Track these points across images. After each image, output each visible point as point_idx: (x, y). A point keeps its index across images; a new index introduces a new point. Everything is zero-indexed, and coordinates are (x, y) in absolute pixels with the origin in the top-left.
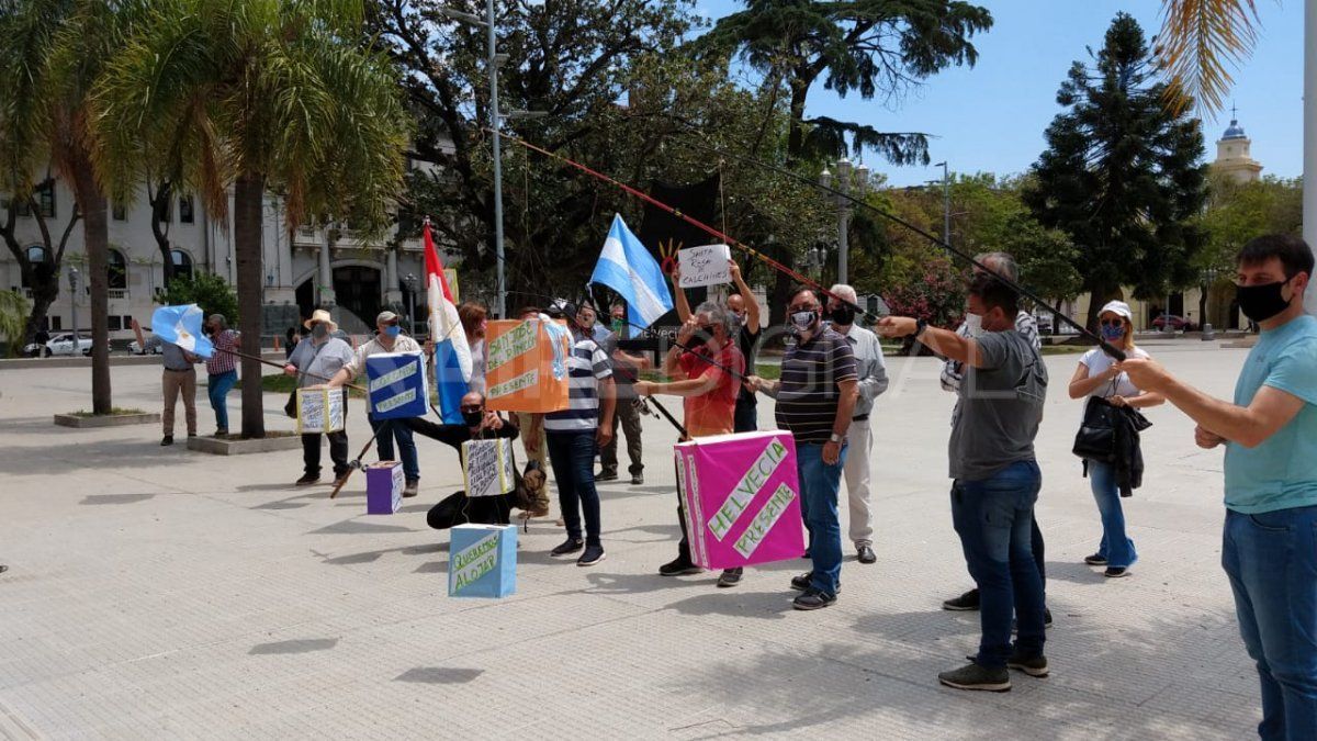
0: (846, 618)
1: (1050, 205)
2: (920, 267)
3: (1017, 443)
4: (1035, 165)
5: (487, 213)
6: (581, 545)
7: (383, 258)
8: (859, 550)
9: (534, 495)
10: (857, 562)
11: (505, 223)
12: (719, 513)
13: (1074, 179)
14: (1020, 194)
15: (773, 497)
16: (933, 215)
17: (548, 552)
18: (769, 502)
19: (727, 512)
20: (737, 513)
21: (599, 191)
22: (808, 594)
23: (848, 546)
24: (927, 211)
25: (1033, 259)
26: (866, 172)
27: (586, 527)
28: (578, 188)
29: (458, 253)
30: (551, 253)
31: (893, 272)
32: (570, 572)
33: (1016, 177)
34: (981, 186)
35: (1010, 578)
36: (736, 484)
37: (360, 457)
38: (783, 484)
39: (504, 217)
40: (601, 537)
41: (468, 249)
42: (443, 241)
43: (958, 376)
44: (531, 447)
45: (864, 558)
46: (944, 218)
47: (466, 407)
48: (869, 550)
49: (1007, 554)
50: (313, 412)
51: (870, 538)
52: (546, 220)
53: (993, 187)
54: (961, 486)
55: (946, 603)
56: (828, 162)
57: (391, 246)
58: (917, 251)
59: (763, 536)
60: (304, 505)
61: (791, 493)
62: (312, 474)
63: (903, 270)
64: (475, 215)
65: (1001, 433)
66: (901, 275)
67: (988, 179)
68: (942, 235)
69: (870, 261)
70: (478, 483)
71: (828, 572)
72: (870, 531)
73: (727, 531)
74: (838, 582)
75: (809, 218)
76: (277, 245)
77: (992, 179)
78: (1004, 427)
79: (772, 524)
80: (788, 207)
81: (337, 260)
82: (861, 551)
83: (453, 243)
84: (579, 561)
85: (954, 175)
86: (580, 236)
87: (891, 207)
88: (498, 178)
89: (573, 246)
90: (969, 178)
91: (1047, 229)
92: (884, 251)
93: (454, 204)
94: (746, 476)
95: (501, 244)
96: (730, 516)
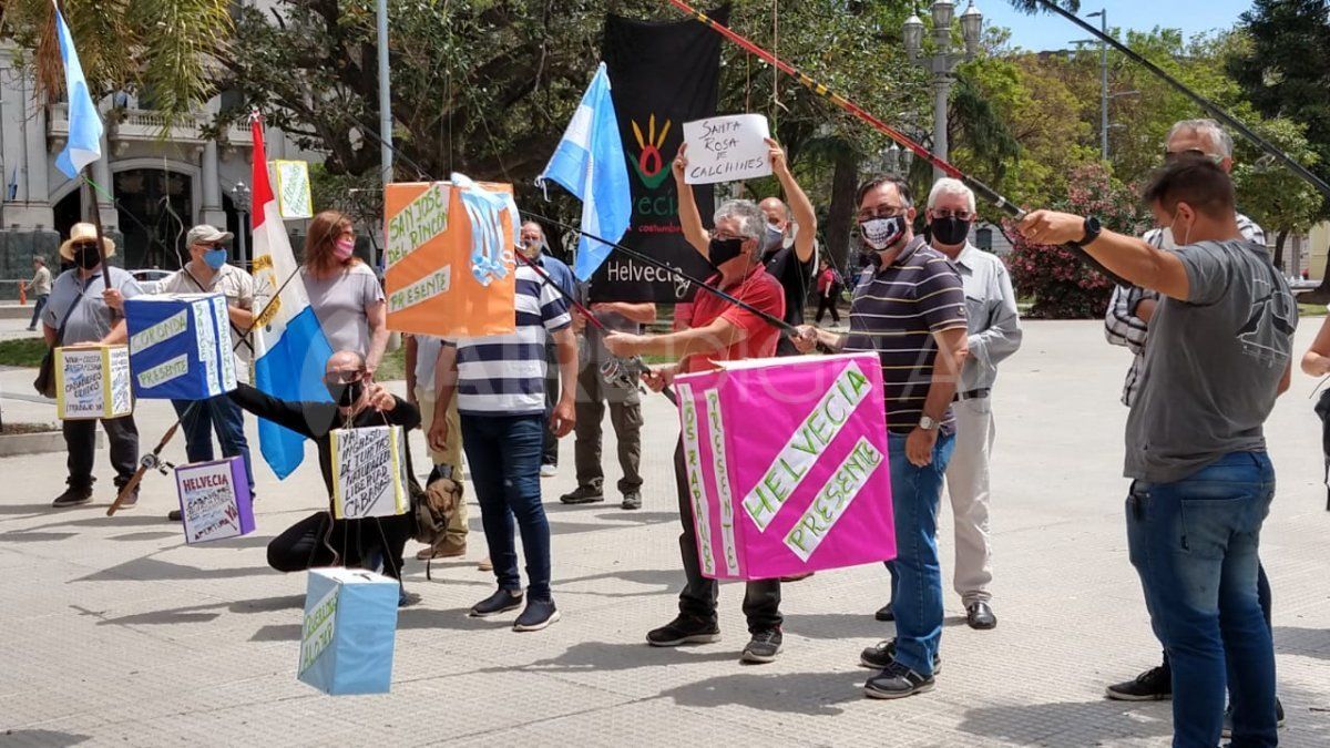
0: (952, 712)
1: (1269, 81)
2: (1060, 178)
3: (1235, 425)
4: (1246, 17)
5: (363, 80)
6: (519, 600)
7: (195, 156)
8: (970, 609)
9: (443, 519)
10: (966, 627)
11: (393, 97)
12: (761, 484)
13: (1309, 39)
14: (1223, 63)
15: (848, 460)
16: (1083, 95)
17: (465, 610)
18: (841, 468)
19: (773, 484)
20: (789, 484)
21: (548, 48)
22: (888, 674)
23: (952, 604)
24: (1073, 89)
25: (1241, 165)
26: (978, 18)
27: (527, 569)
28: (514, 42)
29: (317, 146)
30: (467, 146)
31: (1019, 185)
32: (499, 641)
33: (1215, 36)
34: (1160, 50)
35: (1220, 641)
36: (790, 436)
37: (157, 451)
38: (863, 439)
39: (392, 88)
40: (552, 587)
41: (334, 137)
42: (293, 125)
43: (1134, 320)
44: (437, 442)
45: (977, 621)
46: (1100, 101)
47: (335, 374)
48: (986, 608)
49: (1216, 604)
50: (82, 385)
51: (987, 588)
52: (459, 96)
53: (1178, 53)
54: (1144, 492)
55: (1112, 688)
56: (917, 7)
57: (209, 133)
58: (1056, 152)
59: (831, 524)
60: (64, 536)
61: (879, 457)
62: (79, 487)
63: (1035, 183)
64: (346, 84)
65: (1209, 408)
66: (1031, 190)
67: (1172, 38)
68: (1097, 129)
69: (983, 168)
70: (358, 496)
71: (920, 639)
72: (988, 579)
73: (774, 514)
74: (936, 656)
75: (887, 95)
76: (23, 129)
77: (1178, 40)
78: (1216, 399)
79: (846, 504)
80: (853, 77)
81: (119, 159)
82: (972, 610)
83: (310, 128)
84: (515, 624)
85: (1117, 31)
86: (515, 123)
87: (1016, 82)
88: (383, 22)
89: (504, 136)
90: (1140, 37)
91: (1264, 118)
92: (1006, 150)
93: (311, 65)
94: (804, 424)
95: (387, 133)
96: (779, 491)
